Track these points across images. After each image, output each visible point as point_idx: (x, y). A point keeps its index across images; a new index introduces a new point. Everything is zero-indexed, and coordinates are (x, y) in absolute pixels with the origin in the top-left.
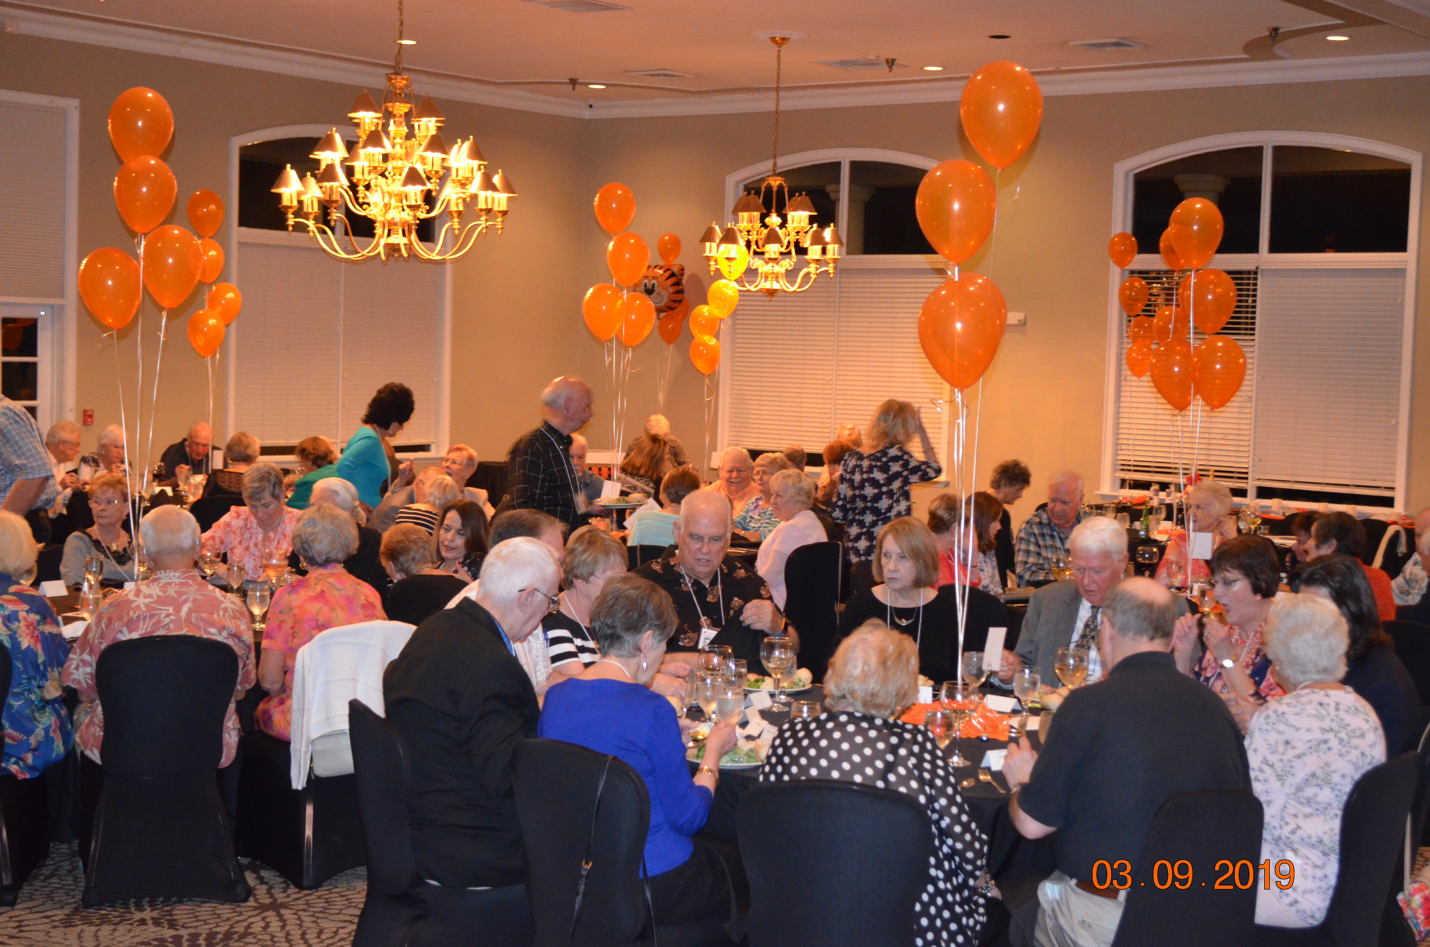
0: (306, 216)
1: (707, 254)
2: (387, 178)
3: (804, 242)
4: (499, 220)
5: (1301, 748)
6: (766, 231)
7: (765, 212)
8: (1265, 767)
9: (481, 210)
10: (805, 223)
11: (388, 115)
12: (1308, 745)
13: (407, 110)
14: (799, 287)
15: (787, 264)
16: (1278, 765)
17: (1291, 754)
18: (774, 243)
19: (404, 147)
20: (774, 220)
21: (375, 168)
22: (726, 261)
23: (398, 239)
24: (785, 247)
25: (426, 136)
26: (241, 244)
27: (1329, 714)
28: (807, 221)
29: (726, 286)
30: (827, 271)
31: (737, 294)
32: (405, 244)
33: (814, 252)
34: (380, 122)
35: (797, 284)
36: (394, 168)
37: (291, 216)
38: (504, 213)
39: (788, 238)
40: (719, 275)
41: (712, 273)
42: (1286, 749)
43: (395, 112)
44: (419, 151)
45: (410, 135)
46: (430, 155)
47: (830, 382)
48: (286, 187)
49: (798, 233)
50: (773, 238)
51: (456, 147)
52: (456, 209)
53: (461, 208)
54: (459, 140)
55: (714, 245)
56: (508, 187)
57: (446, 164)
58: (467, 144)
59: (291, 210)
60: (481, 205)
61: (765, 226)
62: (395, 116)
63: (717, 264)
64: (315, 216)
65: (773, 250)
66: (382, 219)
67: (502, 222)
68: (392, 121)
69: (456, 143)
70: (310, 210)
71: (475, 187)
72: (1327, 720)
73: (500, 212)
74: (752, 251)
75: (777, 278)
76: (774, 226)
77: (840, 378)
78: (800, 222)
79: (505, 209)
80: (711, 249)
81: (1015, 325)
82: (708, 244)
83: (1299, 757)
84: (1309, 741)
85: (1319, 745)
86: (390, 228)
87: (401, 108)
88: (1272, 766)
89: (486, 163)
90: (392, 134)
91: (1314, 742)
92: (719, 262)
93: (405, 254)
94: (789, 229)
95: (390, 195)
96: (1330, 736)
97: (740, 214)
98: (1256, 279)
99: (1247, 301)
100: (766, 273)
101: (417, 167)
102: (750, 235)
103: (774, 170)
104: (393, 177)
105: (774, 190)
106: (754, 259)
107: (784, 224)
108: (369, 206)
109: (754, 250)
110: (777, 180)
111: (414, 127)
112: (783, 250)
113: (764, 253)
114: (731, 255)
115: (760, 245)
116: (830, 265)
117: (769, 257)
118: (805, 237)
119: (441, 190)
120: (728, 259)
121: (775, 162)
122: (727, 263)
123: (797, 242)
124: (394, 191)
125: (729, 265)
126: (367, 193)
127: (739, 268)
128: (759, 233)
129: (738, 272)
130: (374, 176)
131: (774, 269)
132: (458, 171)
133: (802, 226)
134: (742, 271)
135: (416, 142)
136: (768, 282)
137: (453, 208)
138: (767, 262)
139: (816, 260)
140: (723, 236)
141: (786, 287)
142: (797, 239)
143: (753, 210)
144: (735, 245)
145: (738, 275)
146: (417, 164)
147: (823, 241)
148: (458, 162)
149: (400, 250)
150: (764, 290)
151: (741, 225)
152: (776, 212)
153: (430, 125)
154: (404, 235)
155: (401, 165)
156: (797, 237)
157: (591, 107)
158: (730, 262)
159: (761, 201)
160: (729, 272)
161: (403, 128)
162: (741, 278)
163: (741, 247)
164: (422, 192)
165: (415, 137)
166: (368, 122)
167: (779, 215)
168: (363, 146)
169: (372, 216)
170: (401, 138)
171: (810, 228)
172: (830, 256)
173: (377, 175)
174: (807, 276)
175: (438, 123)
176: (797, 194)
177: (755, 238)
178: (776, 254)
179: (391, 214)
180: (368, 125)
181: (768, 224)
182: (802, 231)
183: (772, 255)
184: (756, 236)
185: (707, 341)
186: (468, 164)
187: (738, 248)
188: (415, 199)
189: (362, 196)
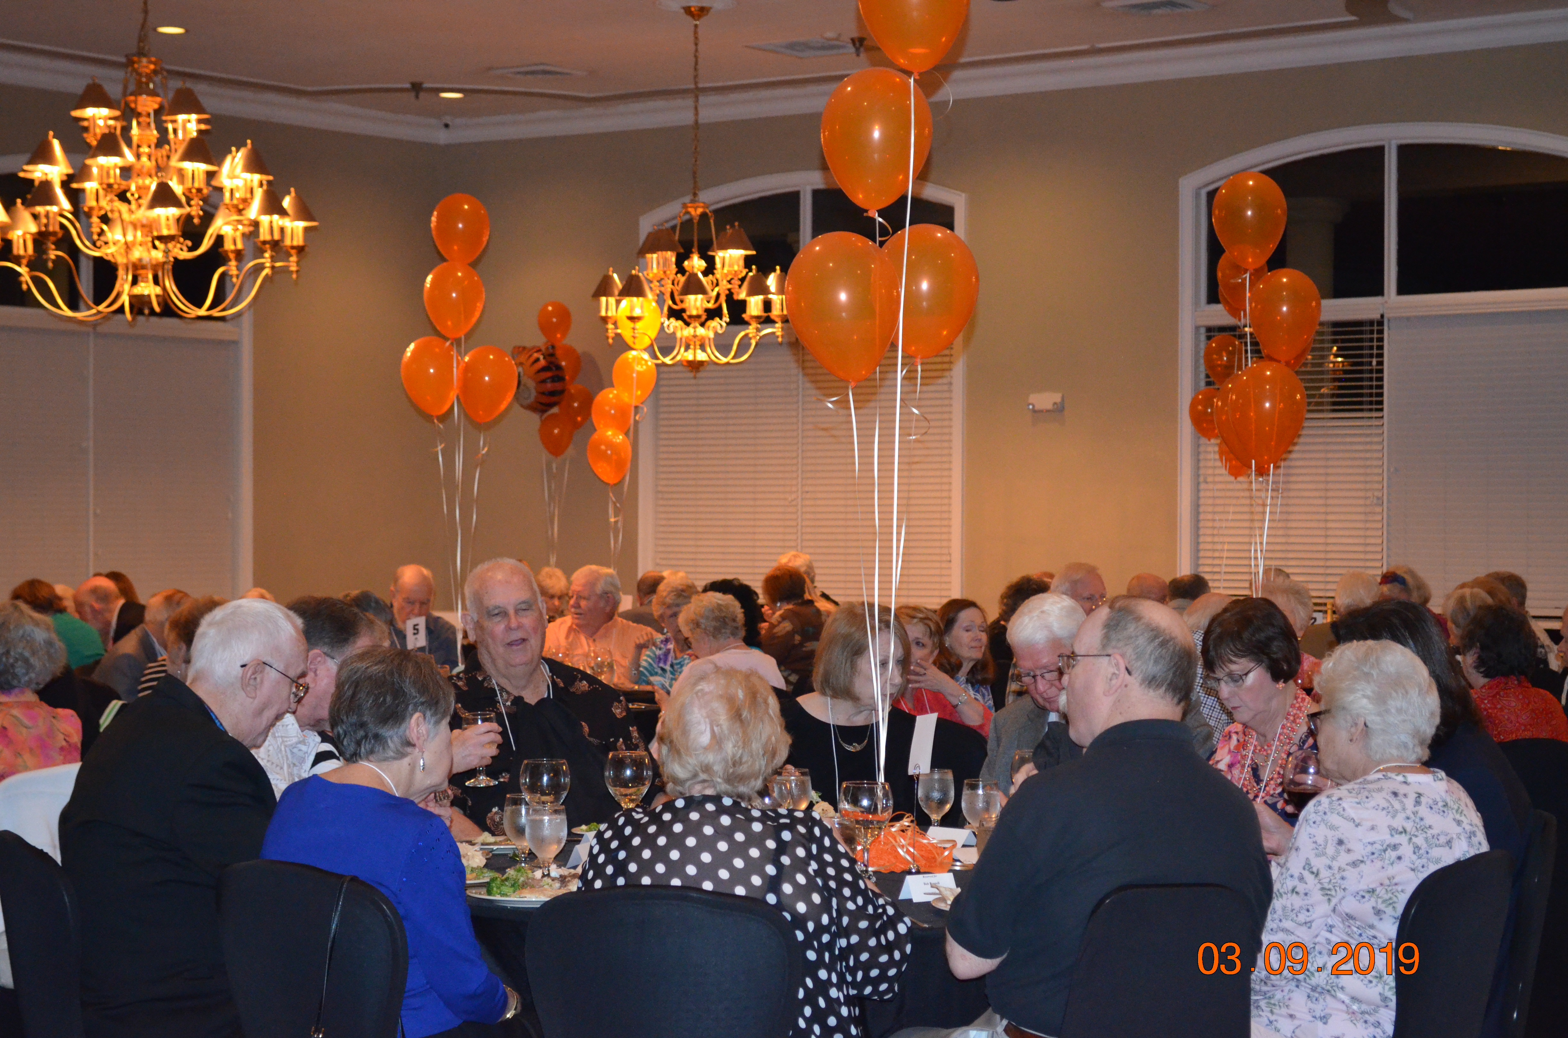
0: (17, 260)
1: (603, 314)
2: (128, 202)
3: (738, 294)
4: (294, 259)
5: (1359, 851)
6: (682, 279)
7: (682, 251)
8: (1306, 874)
9: (264, 243)
10: (739, 267)
11: (128, 114)
12: (1370, 849)
13: (156, 106)
14: (734, 358)
15: (718, 325)
16: (1324, 874)
17: (1344, 859)
18: (696, 293)
19: (153, 159)
20: (696, 263)
21: (110, 186)
22: (629, 322)
23: (147, 288)
24: (712, 301)
25: (184, 140)
27: (1404, 809)
28: (742, 263)
29: (636, 361)
30: (773, 333)
31: (651, 370)
32: (157, 296)
33: (754, 306)
34: (119, 125)
35: (732, 353)
36: (139, 188)
38: (300, 250)
39: (717, 289)
40: (622, 346)
41: (610, 341)
42: (1338, 852)
43: (140, 109)
44: (174, 163)
45: (163, 140)
46: (189, 166)
47: (794, 503)
49: (729, 282)
50: (693, 286)
51: (229, 159)
52: (232, 247)
53: (240, 246)
54: (234, 149)
55: (612, 300)
56: (304, 213)
57: (214, 183)
58: (243, 152)
60: (265, 235)
61: (681, 270)
62: (138, 115)
63: (616, 327)
64: (29, 260)
65: (695, 303)
66: (125, 261)
67: (297, 262)
68: (134, 123)
69: (230, 152)
70: (22, 252)
71: (253, 211)
72: (1401, 816)
73: (293, 247)
74: (666, 309)
75: (703, 348)
76: (695, 270)
77: (808, 496)
78: (731, 265)
79: (301, 243)
80: (608, 306)
81: (1048, 411)
82: (603, 299)
83: (1354, 864)
84: (1372, 844)
85: (1385, 851)
86: (137, 274)
87: (147, 104)
88: (1317, 874)
89: (270, 178)
90: (135, 139)
91: (1378, 846)
92: (619, 324)
93: (157, 309)
94: (718, 276)
95: (135, 226)
96: (1403, 839)
97: (649, 256)
98: (1381, 332)
99: (1370, 363)
100: (687, 338)
101: (170, 183)
102: (663, 286)
103: (695, 195)
104: (137, 200)
105: (695, 221)
106: (669, 319)
107: (710, 270)
108: (106, 243)
109: (670, 308)
110: (698, 207)
111: (166, 130)
112: (710, 305)
113: (683, 310)
114: (637, 313)
115: (677, 298)
116: (777, 325)
117: (690, 317)
118: (740, 286)
119: (208, 218)
120: (632, 319)
121: (695, 182)
122: (630, 324)
123: (730, 296)
124: (138, 220)
125: (634, 329)
126: (105, 227)
127: (649, 333)
128: (676, 282)
129: (647, 337)
130: (111, 201)
131: (698, 333)
132: (232, 190)
133: (736, 272)
134: (653, 337)
135: (170, 150)
136: (691, 351)
137: (229, 246)
138: (688, 324)
139: (757, 318)
140: (624, 287)
141: (716, 357)
142: (729, 290)
143: (666, 250)
144: (641, 299)
145: (647, 342)
146: (171, 180)
147: (765, 290)
148: (232, 178)
149: (150, 303)
150: (685, 363)
151: (649, 271)
152: (699, 253)
153: (188, 125)
154: (156, 281)
155: (147, 181)
156: (729, 286)
157: (447, 126)
158: (634, 322)
159: (677, 238)
160: (634, 337)
161: (151, 131)
162: (652, 345)
163: (649, 302)
164: (178, 220)
165: (169, 144)
166: (101, 123)
167: (704, 256)
168: (94, 156)
169: (110, 258)
170: (149, 147)
171: (747, 273)
172: (776, 312)
173: (116, 198)
174: (746, 341)
175: (199, 121)
176: (728, 227)
177: (670, 290)
178: (701, 312)
179: (137, 254)
180: (100, 127)
181: (687, 268)
182: (736, 278)
183: (694, 313)
184: (671, 286)
185: (611, 437)
186: (246, 181)
187: (646, 304)
188: (169, 229)
189: (95, 230)
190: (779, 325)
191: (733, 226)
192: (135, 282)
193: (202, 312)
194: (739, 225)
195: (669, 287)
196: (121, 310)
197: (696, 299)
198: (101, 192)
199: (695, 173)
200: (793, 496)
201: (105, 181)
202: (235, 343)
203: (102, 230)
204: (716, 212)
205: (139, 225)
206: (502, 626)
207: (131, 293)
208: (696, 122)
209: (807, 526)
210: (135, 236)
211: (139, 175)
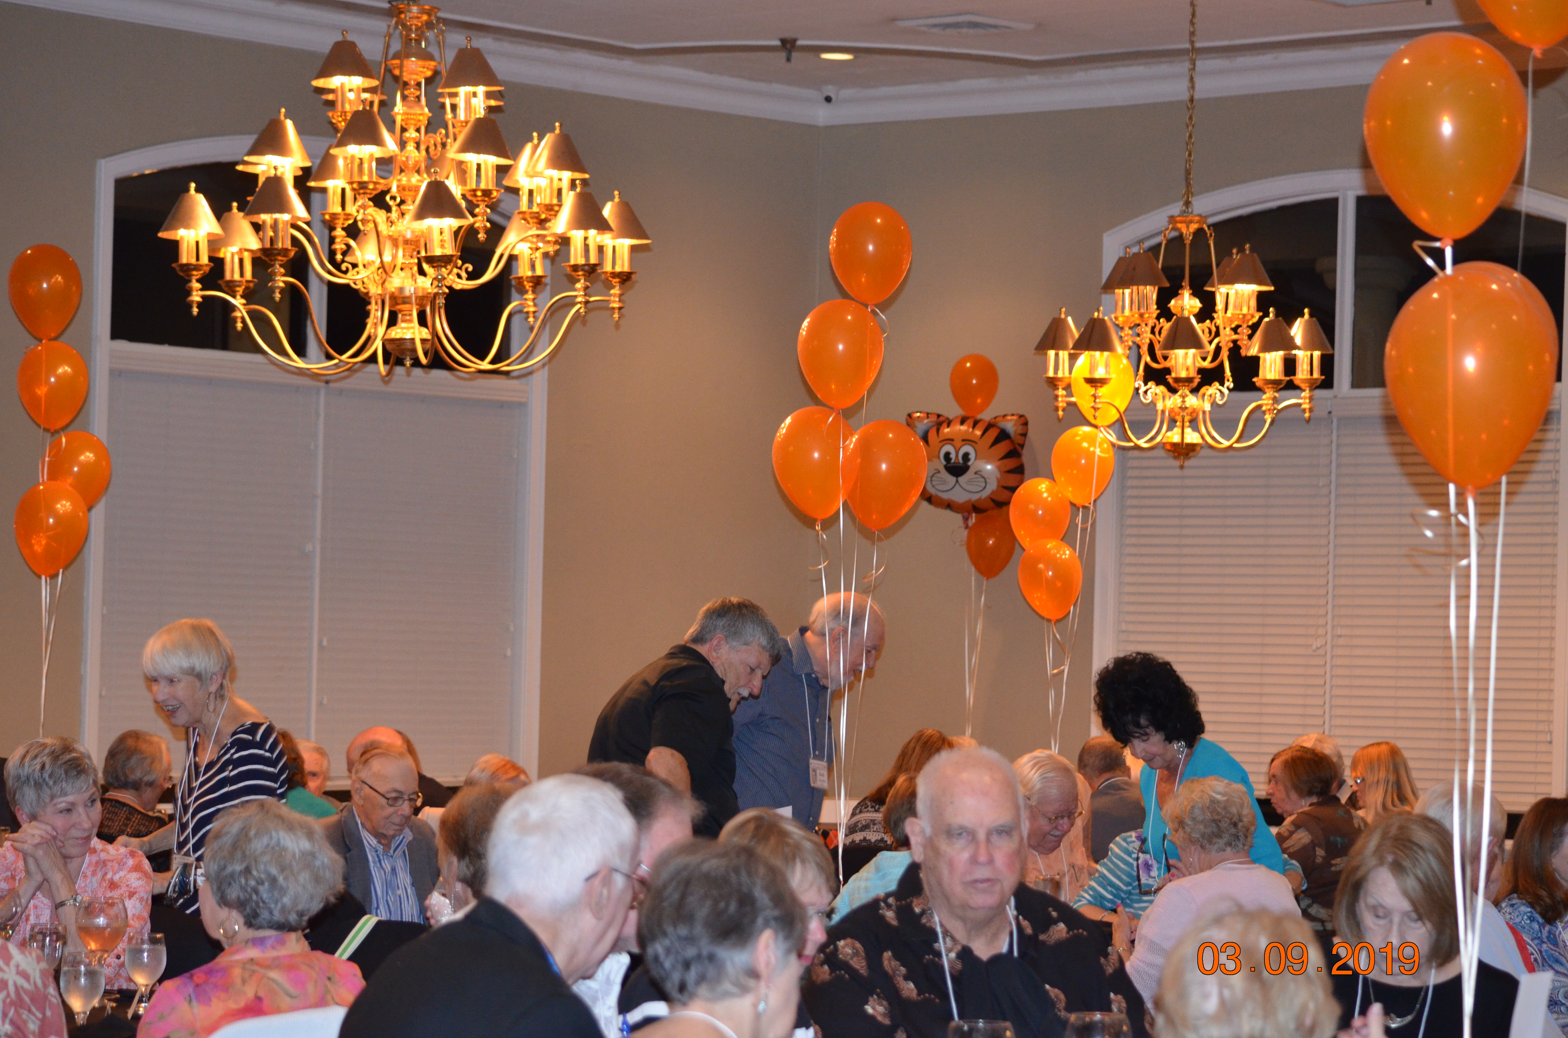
0: (231, 288)
1: (1051, 374)
2: (388, 209)
3: (1248, 349)
4: (616, 291)
6: (1166, 326)
7: (1167, 284)
9: (575, 268)
10: (1249, 309)
11: (390, 84)
13: (429, 73)
14: (1237, 441)
15: (1217, 392)
18: (1186, 347)
19: (423, 147)
20: (1187, 303)
21: (363, 185)
22: (1088, 386)
23: (410, 331)
24: (1209, 359)
25: (467, 122)
26: (116, 374)
28: (1253, 303)
29: (1092, 440)
30: (1299, 405)
31: (1109, 455)
32: (423, 341)
33: (1271, 366)
34: (377, 99)
35: (1237, 434)
36: (402, 188)
37: (197, 285)
38: (625, 278)
39: (1216, 341)
40: (1075, 417)
41: (1062, 413)
43: (406, 77)
44: (453, 153)
45: (436, 123)
46: (472, 159)
47: (1321, 652)
48: (187, 226)
49: (1235, 330)
50: (1183, 336)
51: (529, 148)
52: (529, 274)
53: (539, 272)
54: (534, 133)
55: (1064, 355)
56: (631, 225)
57: (506, 182)
58: (548, 139)
59: (196, 274)
60: (576, 257)
62: (404, 85)
63: (1070, 394)
64: (247, 288)
65: (1184, 361)
66: (380, 291)
67: (621, 295)
68: (398, 97)
69: (531, 139)
70: (237, 277)
73: (614, 275)
74: (1142, 368)
75: (1194, 424)
76: (1186, 314)
77: (1341, 641)
78: (1237, 306)
79: (626, 269)
80: (1058, 363)
82: (1052, 353)
86: (395, 310)
87: (417, 70)
89: (587, 176)
90: (399, 120)
92: (1074, 389)
93: (423, 358)
94: (1219, 322)
95: (395, 242)
97: (1119, 291)
100: (1172, 411)
101: (447, 182)
102: (1138, 335)
103: (1187, 203)
104: (399, 205)
105: (1188, 242)
106: (1146, 384)
107: (1207, 312)
108: (355, 266)
109: (1147, 365)
110: (1191, 222)
111: (443, 106)
112: (1206, 364)
113: (1168, 371)
114: (1100, 374)
115: (1159, 353)
116: (1303, 394)
117: (1177, 380)
118: (1250, 337)
119: (497, 232)
120: (1092, 382)
121: (1188, 185)
122: (1090, 390)
123: (1235, 349)
124: (400, 234)
125: (1095, 397)
126: (352, 243)
127: (1117, 403)
128: (1157, 330)
129: (1114, 410)
130: (364, 207)
131: (1187, 404)
132: (531, 192)
133: (1244, 315)
134: (1122, 410)
135: (447, 135)
136: (1177, 430)
137: (523, 271)
138: (1173, 391)
139: (1275, 383)
140: (1081, 336)
141: (1213, 438)
142: (1235, 342)
143: (1145, 284)
144: (1106, 354)
145: (1114, 415)
146: (447, 178)
147: (1288, 344)
148: (532, 177)
149: (414, 350)
150: (1168, 447)
151: (1119, 313)
152: (1191, 288)
153: (474, 101)
154: (422, 322)
155: (415, 179)
156: (1235, 337)
157: (828, 99)
158: (1096, 387)
159: (1160, 266)
160: (1095, 409)
161: (423, 109)
162: (1120, 421)
163: (1118, 357)
164: (456, 233)
165: (446, 128)
166: (351, 96)
167: (1197, 292)
168: (341, 143)
169: (359, 286)
170: (418, 130)
171: (1261, 319)
172: (1302, 374)
173: (371, 203)
174: (1257, 415)
175: (489, 95)
176: (1235, 251)
177: (1148, 341)
178: (1192, 373)
179: (398, 281)
180: (350, 102)
181: (1173, 310)
182: (1245, 326)
183: (1183, 374)
184: (1149, 335)
185: (1053, 552)
186: (552, 180)
187: (1113, 361)
188: (442, 246)
189: (339, 246)
190: (1306, 394)
191: (1241, 250)
192: (393, 321)
193: (485, 365)
194: (1251, 250)
195: (1147, 336)
196: (373, 359)
197: (1186, 354)
198: (349, 194)
199: (1188, 172)
200: (1319, 642)
201: (356, 179)
202: (522, 406)
203: (349, 247)
204: (1215, 226)
205: (401, 239)
206: (966, 855)
207: (387, 337)
208: (1192, 100)
209: (1338, 686)
210: (394, 257)
211: (402, 171)
